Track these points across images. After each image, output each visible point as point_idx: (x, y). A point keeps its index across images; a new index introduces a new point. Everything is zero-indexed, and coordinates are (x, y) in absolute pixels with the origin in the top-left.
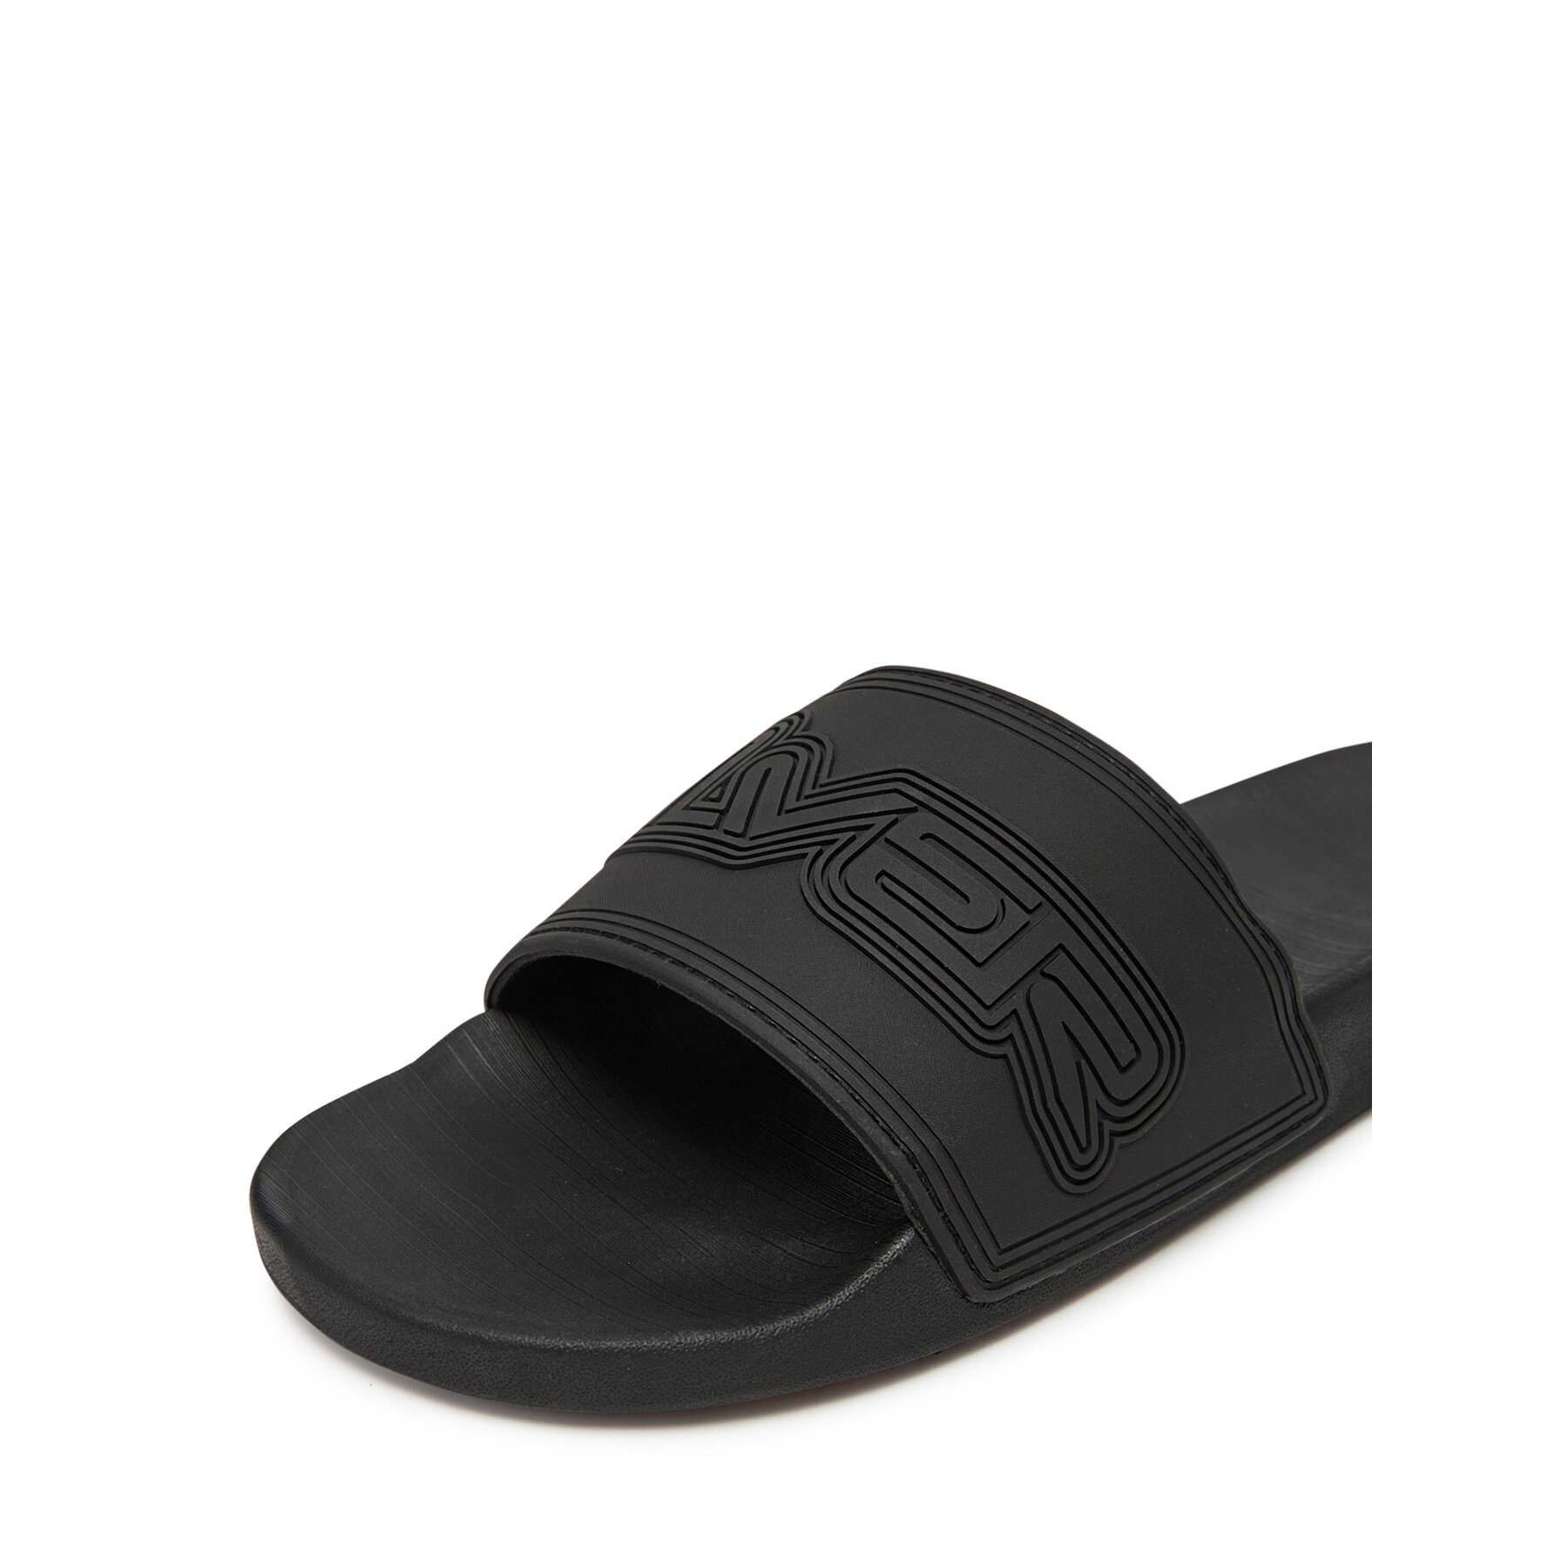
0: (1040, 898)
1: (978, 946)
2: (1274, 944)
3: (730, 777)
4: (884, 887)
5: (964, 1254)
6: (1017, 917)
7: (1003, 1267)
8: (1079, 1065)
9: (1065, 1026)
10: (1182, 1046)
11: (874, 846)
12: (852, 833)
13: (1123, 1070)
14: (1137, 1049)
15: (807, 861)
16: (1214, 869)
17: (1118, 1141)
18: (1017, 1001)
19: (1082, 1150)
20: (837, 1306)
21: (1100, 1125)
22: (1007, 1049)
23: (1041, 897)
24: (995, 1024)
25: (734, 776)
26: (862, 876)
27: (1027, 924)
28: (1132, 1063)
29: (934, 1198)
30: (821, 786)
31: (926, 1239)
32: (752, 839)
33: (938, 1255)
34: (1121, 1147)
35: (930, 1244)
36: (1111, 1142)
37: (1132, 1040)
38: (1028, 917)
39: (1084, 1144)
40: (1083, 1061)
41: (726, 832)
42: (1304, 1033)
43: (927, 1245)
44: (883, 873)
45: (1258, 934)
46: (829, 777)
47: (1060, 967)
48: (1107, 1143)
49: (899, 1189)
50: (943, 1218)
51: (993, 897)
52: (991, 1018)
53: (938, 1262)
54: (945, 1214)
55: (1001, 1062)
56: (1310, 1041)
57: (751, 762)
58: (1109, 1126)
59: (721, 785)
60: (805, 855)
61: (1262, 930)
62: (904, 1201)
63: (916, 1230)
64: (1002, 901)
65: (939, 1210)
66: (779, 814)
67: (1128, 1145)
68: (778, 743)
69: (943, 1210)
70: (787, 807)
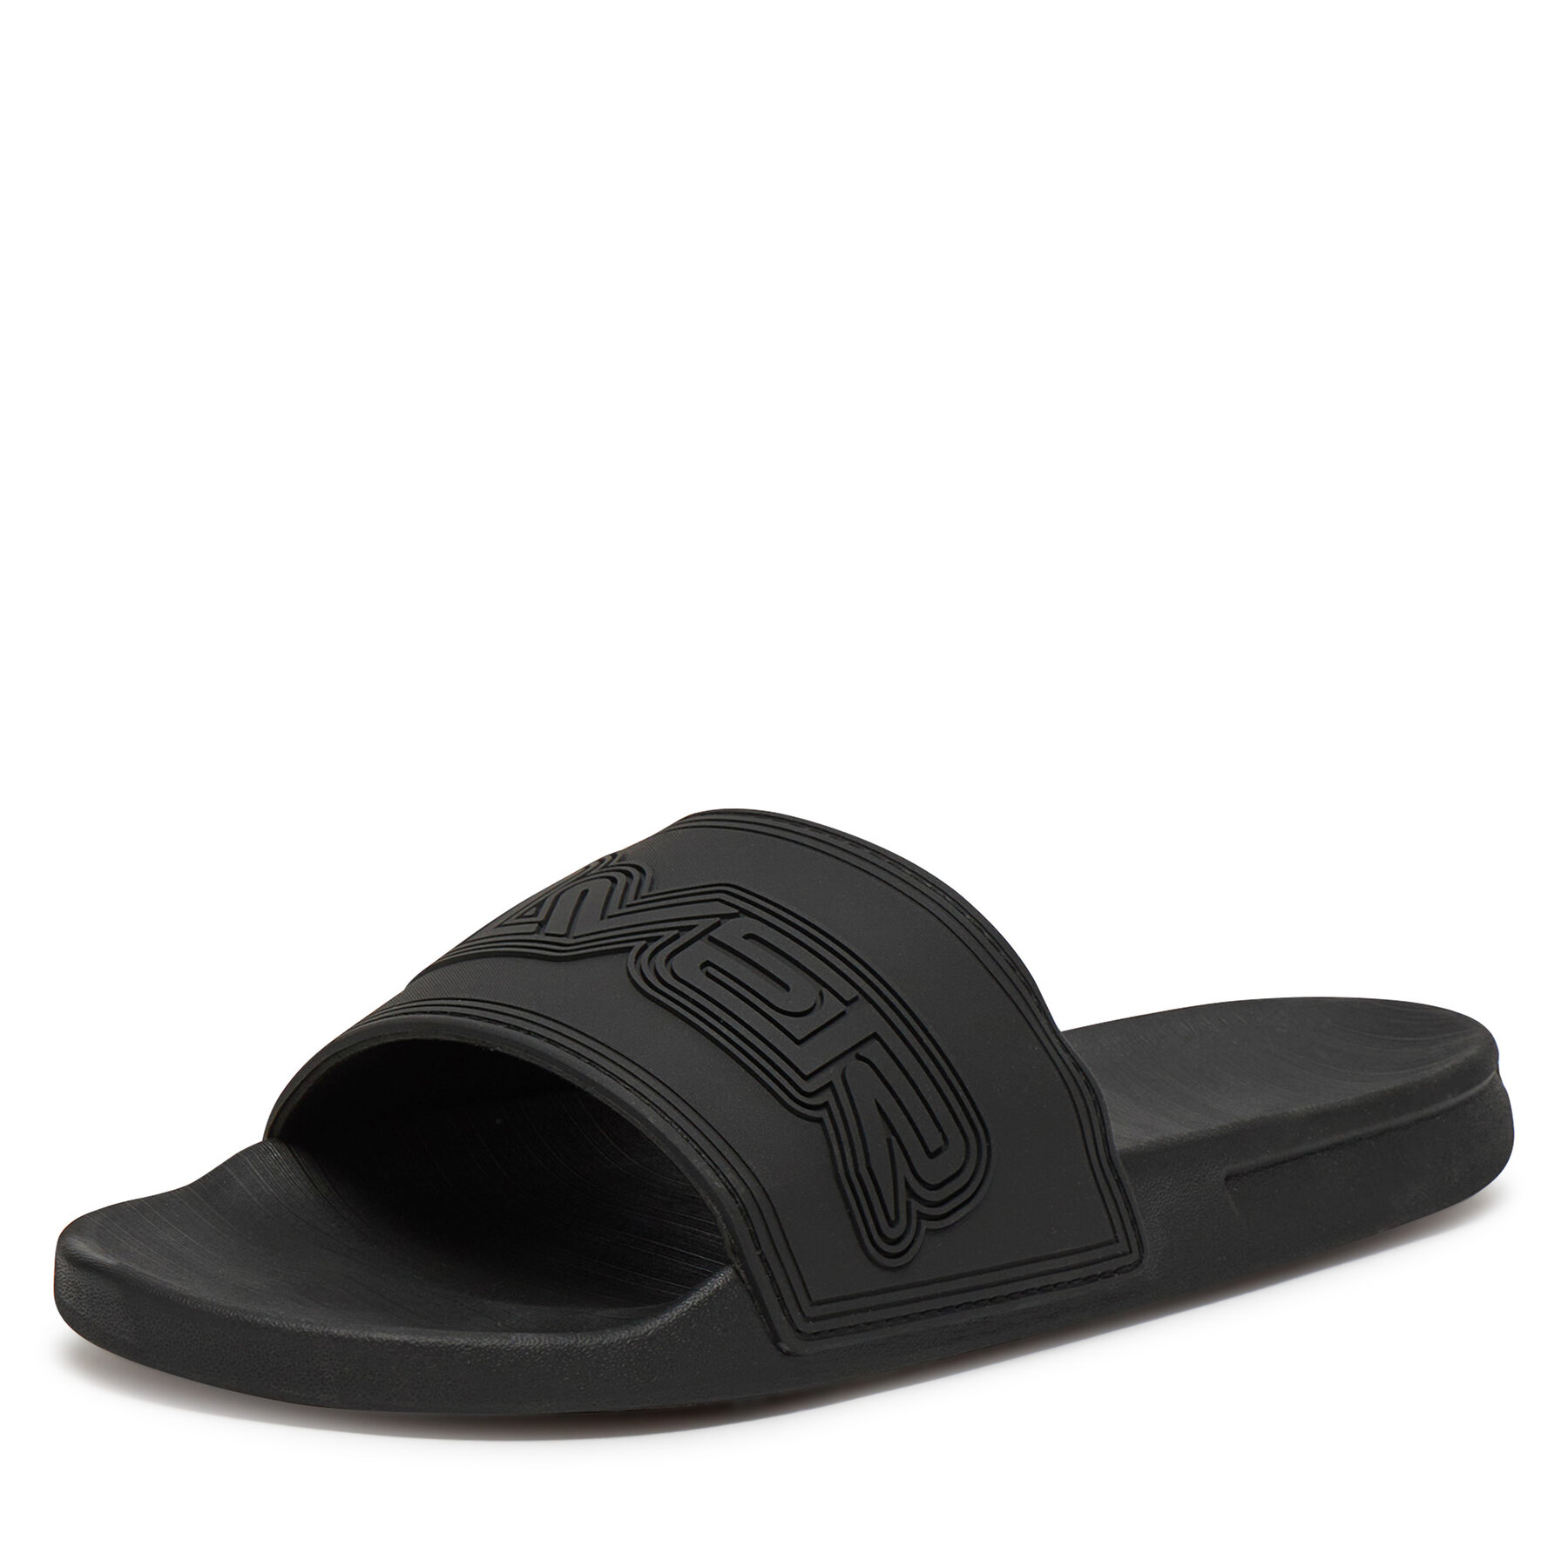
0: (856, 993)
1: (799, 1028)
2: (1084, 1074)
3: (544, 901)
4: (708, 974)
5: (778, 1296)
6: (833, 1006)
7: (815, 1320)
8: (889, 1141)
9: (878, 1105)
10: (989, 1148)
11: (699, 942)
12: (676, 932)
13: (931, 1155)
14: (945, 1138)
15: (633, 953)
16: (1026, 991)
17: (925, 1225)
18: (832, 1074)
19: (891, 1224)
20: (660, 1325)
21: (908, 1204)
22: (823, 1114)
23: (855, 991)
24: (813, 1090)
25: (548, 900)
26: (688, 965)
27: (843, 1014)
28: (939, 1151)
29: (754, 1235)
30: (643, 897)
31: (744, 1276)
32: (575, 938)
33: (755, 1295)
34: (927, 1230)
35: (746, 1282)
36: (919, 1225)
37: (941, 1130)
38: (843, 1007)
39: (893, 1218)
40: (893, 1139)
41: (547, 935)
42: (1116, 1178)
43: (744, 1283)
44: (707, 963)
45: (1069, 1062)
46: (650, 889)
47: (873, 1051)
48: (914, 1222)
49: (721, 1221)
50: (760, 1256)
51: (812, 989)
52: (808, 1087)
53: (754, 1302)
54: (762, 1252)
55: (817, 1126)
56: (1123, 1186)
57: (565, 888)
58: (915, 1206)
59: (535, 906)
60: (630, 948)
61: (1073, 1059)
62: (726, 1235)
63: (735, 1268)
64: (821, 994)
65: (757, 1249)
66: (602, 918)
67: (935, 1231)
68: (593, 872)
69: (760, 1248)
70: (609, 913)
